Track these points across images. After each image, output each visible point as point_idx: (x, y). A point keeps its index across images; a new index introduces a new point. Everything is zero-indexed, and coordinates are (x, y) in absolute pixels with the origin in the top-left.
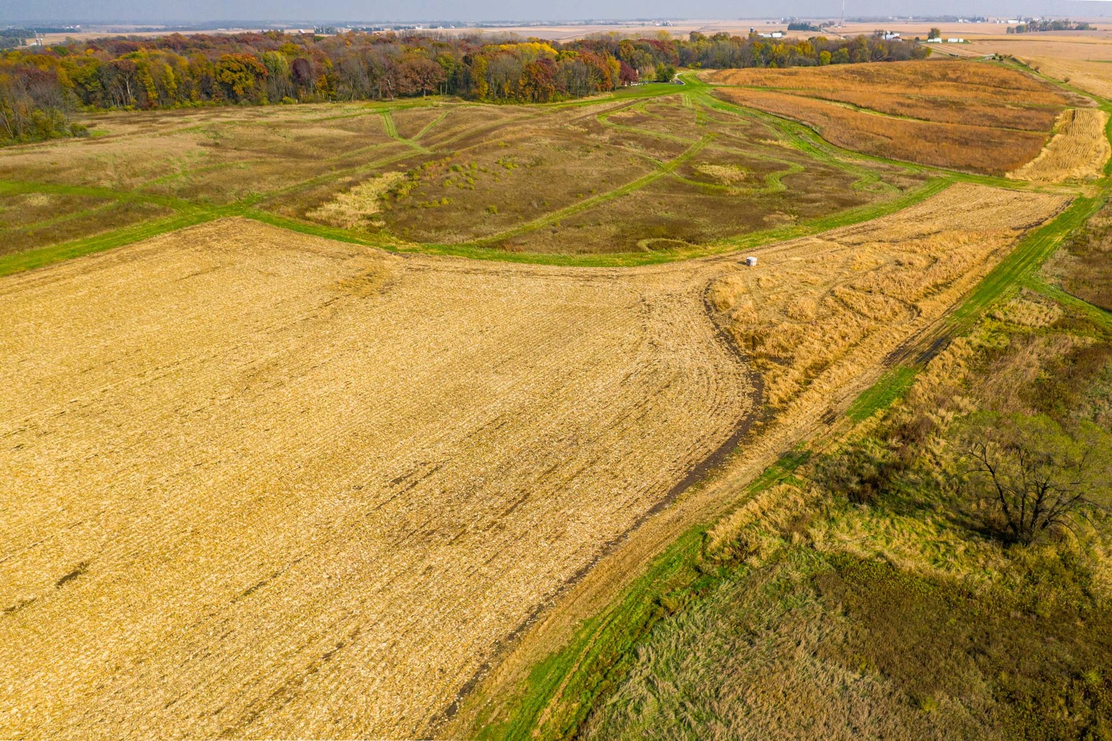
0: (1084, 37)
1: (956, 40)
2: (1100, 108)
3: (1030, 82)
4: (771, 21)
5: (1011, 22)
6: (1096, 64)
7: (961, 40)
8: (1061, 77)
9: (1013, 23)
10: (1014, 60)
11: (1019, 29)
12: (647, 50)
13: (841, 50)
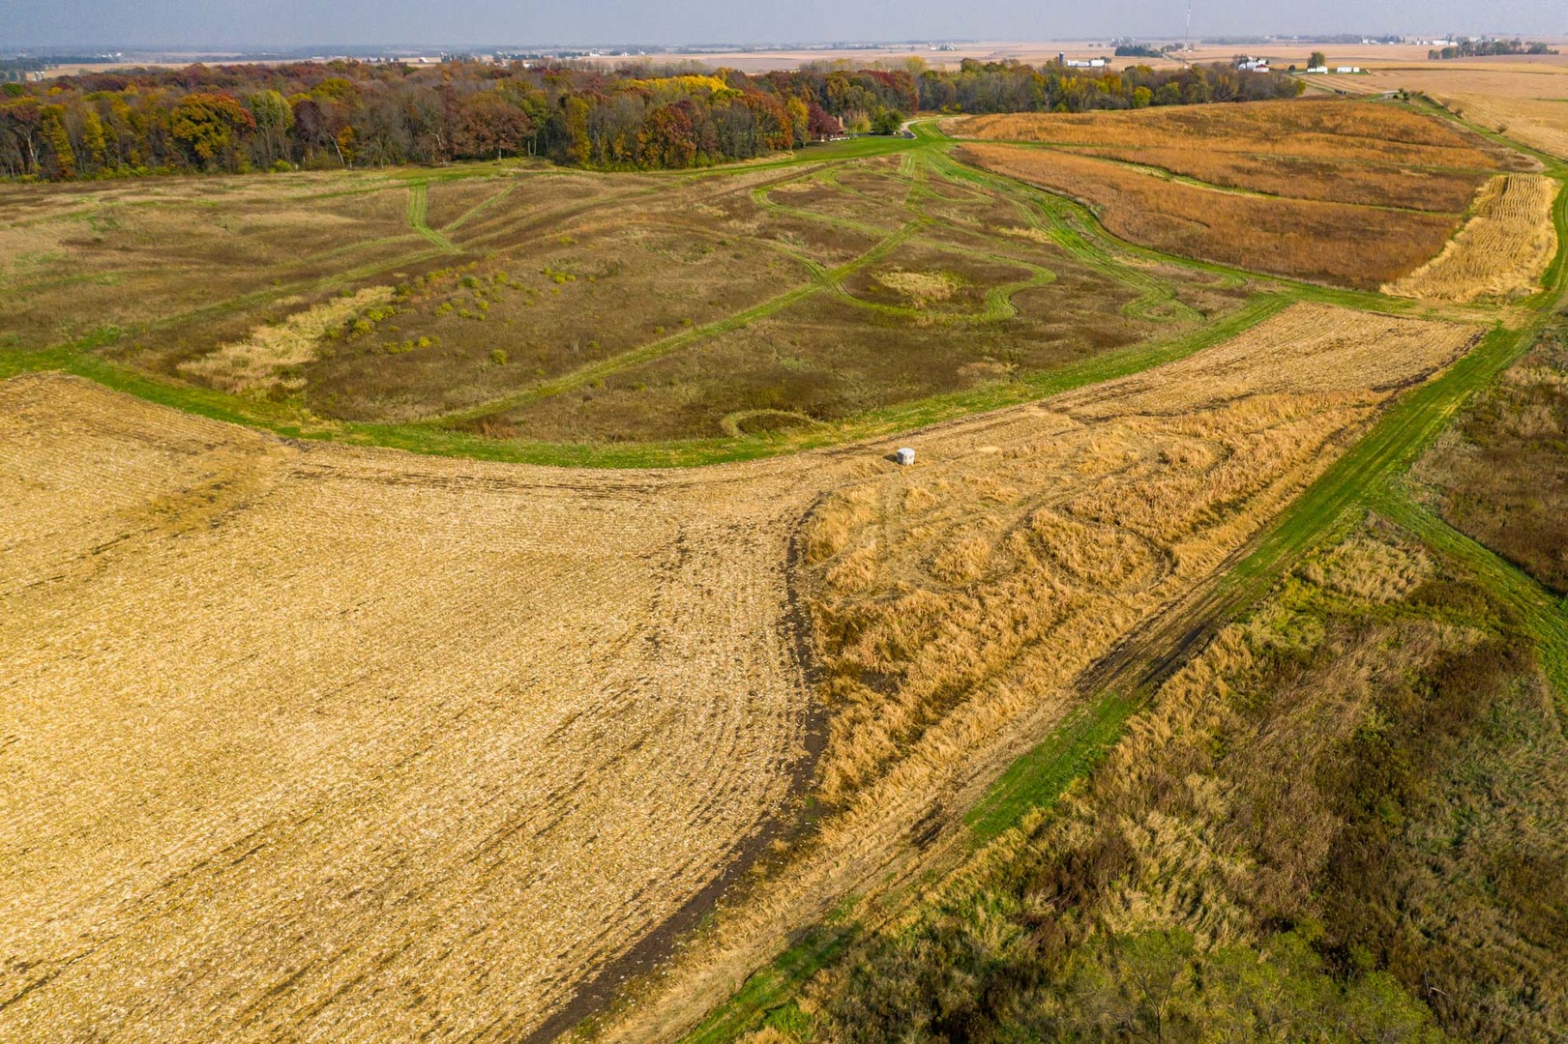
0: (1538, 65)
1: (1348, 70)
2: (1547, 174)
3: (1445, 133)
4: (1095, 43)
5: (1437, 43)
6: (1549, 104)
7: (1357, 70)
8: (1493, 126)
9: (1440, 44)
10: (1426, 99)
11: (1447, 53)
12: (867, 86)
13: (1169, 85)
